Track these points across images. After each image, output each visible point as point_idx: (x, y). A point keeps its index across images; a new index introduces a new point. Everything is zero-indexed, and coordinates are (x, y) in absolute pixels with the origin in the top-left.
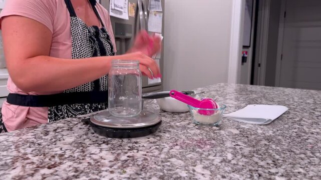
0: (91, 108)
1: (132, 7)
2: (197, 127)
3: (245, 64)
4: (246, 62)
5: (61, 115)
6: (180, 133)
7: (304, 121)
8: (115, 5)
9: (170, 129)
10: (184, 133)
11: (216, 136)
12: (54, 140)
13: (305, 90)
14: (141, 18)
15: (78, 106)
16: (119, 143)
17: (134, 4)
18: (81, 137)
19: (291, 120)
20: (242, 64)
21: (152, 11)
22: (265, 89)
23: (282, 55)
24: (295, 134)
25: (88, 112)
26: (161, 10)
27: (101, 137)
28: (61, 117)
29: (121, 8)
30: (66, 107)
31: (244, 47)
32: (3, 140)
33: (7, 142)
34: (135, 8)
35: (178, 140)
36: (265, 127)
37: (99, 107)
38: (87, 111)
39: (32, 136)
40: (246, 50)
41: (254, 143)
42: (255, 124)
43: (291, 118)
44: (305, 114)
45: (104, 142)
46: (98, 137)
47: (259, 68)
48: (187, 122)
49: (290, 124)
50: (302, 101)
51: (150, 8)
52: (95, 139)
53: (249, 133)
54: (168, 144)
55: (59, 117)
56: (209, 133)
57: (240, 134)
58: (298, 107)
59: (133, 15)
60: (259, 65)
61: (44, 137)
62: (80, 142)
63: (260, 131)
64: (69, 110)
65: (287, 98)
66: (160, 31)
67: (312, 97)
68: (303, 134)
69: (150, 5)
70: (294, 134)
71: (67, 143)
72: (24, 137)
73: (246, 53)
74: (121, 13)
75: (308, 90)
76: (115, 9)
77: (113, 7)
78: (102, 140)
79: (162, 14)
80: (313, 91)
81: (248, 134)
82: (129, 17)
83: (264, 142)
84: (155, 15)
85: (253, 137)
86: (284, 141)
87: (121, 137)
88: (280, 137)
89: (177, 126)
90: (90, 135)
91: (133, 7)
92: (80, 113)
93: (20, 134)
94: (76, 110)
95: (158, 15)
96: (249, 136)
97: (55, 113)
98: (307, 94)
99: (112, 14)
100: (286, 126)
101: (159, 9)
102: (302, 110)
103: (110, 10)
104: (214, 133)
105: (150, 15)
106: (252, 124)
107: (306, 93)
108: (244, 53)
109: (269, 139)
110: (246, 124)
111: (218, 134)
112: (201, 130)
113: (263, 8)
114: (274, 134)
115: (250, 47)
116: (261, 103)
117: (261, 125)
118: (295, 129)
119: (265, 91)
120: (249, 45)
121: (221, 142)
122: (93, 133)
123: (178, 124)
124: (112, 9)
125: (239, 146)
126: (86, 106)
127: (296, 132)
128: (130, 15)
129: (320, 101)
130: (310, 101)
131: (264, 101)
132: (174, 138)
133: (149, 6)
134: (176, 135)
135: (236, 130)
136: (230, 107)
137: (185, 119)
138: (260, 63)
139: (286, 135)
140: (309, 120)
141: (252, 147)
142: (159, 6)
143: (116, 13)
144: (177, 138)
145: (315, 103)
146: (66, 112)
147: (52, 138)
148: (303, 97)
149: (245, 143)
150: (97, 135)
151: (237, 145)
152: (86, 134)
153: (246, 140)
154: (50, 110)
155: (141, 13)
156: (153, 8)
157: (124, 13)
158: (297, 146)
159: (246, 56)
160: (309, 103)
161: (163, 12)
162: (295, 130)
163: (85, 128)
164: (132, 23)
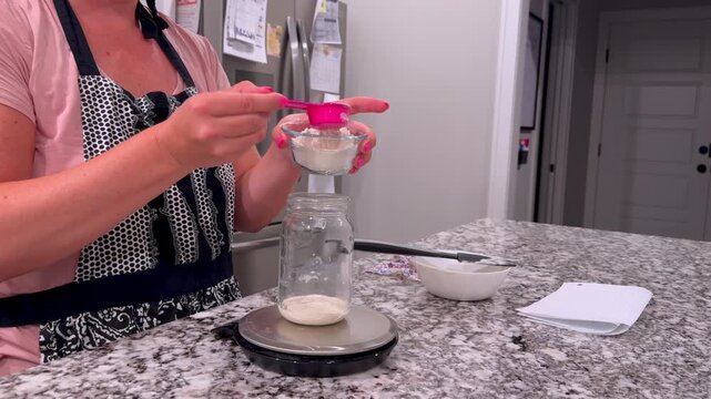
0: (152, 313)
1: (274, 35)
2: (471, 343)
3: (523, 166)
4: (525, 162)
5: (74, 341)
6: (441, 360)
7: (691, 325)
8: (236, 30)
9: (416, 351)
10: (450, 360)
11: (520, 369)
12: (164, 385)
13: (670, 240)
14: (294, 55)
15: (117, 313)
16: (315, 391)
17: (280, 28)
18: (223, 374)
19: (662, 322)
20: (519, 168)
21: (320, 43)
22: (584, 236)
23: (600, 146)
24: (682, 359)
25: (146, 325)
26: (340, 43)
27: (269, 375)
28: (73, 347)
29: (251, 37)
30: (86, 318)
31: (524, 129)
32: (45, 385)
33: (57, 391)
34: (282, 37)
35: (442, 380)
36: (616, 343)
37: (179, 307)
38: (141, 324)
39: (109, 372)
40: (526, 136)
41: (604, 384)
42: (593, 335)
43: (661, 318)
44: (688, 306)
45: (281, 390)
46: (261, 375)
47: (552, 174)
48: (446, 330)
49: (664, 333)
50: (671, 270)
51: (315, 38)
52: (258, 381)
53: (586, 358)
54: (423, 392)
55: (69, 348)
56: (503, 360)
57: (569, 361)
58: (668, 287)
59: (277, 51)
60: (552, 168)
61: (139, 377)
62: (225, 388)
63: (608, 354)
64: (93, 326)
65: (638, 264)
66: (337, 90)
67: (687, 258)
68: (699, 360)
69: (316, 30)
70: (680, 361)
71: (199, 393)
72: (92, 377)
73: (527, 142)
74: (249, 47)
75: (676, 240)
76: (235, 39)
77: (232, 35)
78: (276, 383)
79: (340, 51)
80: (687, 243)
81: (586, 362)
82: (268, 57)
83: (624, 383)
84: (326, 53)
85: (598, 368)
86: (663, 379)
87: (316, 375)
88: (653, 369)
89: (427, 342)
90: (242, 369)
91: (277, 33)
92: (124, 333)
93: (79, 370)
94: (114, 324)
95: (331, 53)
96: (590, 367)
97: (57, 336)
98: (677, 249)
99: (228, 50)
100: (658, 338)
101: (334, 39)
102: (679, 295)
103: (225, 41)
104: (515, 360)
105: (314, 52)
106: (587, 335)
107: (673, 247)
108: (523, 143)
109: (633, 375)
110: (574, 333)
111: (523, 363)
112: (483, 353)
113: (562, 41)
114: (638, 362)
115: (533, 128)
116: (586, 278)
117: (605, 337)
118: (678, 345)
119: (587, 242)
120: (530, 125)
121: (537, 385)
122: (248, 364)
123: (427, 335)
124: (229, 39)
125: (577, 393)
126: (140, 312)
127: (682, 355)
128: (270, 53)
129: (708, 271)
130: (688, 270)
131: (593, 272)
132: (430, 374)
133: (312, 33)
134: (435, 366)
135: (556, 350)
136: (526, 287)
137: (439, 323)
138: (553, 162)
139: (663, 362)
140: (700, 321)
141: (603, 395)
142: (334, 31)
143: (238, 49)
144: (439, 377)
145: (699, 275)
146: (87, 331)
147: (160, 378)
148: (670, 258)
149: (586, 385)
150: (259, 369)
151: (572, 392)
152: (234, 367)
153: (587, 379)
154: (43, 332)
155: (294, 45)
156: (321, 37)
157: (255, 48)
158: (694, 391)
159: (525, 149)
160: (687, 275)
161: (343, 46)
162: (680, 350)
163: (224, 348)
164: (275, 71)
